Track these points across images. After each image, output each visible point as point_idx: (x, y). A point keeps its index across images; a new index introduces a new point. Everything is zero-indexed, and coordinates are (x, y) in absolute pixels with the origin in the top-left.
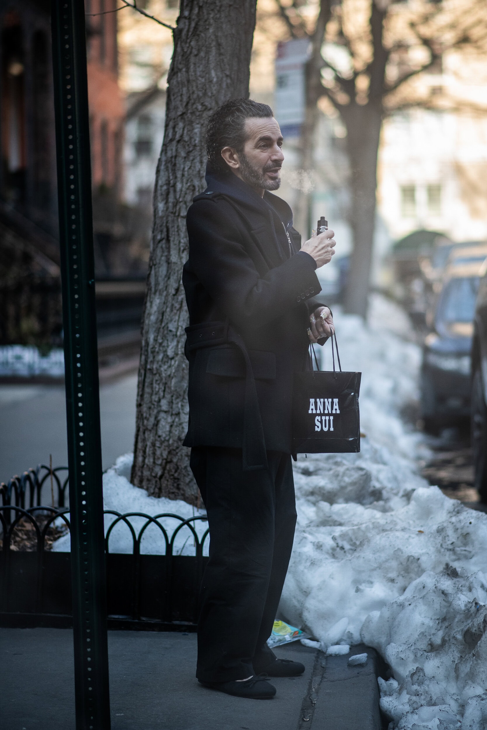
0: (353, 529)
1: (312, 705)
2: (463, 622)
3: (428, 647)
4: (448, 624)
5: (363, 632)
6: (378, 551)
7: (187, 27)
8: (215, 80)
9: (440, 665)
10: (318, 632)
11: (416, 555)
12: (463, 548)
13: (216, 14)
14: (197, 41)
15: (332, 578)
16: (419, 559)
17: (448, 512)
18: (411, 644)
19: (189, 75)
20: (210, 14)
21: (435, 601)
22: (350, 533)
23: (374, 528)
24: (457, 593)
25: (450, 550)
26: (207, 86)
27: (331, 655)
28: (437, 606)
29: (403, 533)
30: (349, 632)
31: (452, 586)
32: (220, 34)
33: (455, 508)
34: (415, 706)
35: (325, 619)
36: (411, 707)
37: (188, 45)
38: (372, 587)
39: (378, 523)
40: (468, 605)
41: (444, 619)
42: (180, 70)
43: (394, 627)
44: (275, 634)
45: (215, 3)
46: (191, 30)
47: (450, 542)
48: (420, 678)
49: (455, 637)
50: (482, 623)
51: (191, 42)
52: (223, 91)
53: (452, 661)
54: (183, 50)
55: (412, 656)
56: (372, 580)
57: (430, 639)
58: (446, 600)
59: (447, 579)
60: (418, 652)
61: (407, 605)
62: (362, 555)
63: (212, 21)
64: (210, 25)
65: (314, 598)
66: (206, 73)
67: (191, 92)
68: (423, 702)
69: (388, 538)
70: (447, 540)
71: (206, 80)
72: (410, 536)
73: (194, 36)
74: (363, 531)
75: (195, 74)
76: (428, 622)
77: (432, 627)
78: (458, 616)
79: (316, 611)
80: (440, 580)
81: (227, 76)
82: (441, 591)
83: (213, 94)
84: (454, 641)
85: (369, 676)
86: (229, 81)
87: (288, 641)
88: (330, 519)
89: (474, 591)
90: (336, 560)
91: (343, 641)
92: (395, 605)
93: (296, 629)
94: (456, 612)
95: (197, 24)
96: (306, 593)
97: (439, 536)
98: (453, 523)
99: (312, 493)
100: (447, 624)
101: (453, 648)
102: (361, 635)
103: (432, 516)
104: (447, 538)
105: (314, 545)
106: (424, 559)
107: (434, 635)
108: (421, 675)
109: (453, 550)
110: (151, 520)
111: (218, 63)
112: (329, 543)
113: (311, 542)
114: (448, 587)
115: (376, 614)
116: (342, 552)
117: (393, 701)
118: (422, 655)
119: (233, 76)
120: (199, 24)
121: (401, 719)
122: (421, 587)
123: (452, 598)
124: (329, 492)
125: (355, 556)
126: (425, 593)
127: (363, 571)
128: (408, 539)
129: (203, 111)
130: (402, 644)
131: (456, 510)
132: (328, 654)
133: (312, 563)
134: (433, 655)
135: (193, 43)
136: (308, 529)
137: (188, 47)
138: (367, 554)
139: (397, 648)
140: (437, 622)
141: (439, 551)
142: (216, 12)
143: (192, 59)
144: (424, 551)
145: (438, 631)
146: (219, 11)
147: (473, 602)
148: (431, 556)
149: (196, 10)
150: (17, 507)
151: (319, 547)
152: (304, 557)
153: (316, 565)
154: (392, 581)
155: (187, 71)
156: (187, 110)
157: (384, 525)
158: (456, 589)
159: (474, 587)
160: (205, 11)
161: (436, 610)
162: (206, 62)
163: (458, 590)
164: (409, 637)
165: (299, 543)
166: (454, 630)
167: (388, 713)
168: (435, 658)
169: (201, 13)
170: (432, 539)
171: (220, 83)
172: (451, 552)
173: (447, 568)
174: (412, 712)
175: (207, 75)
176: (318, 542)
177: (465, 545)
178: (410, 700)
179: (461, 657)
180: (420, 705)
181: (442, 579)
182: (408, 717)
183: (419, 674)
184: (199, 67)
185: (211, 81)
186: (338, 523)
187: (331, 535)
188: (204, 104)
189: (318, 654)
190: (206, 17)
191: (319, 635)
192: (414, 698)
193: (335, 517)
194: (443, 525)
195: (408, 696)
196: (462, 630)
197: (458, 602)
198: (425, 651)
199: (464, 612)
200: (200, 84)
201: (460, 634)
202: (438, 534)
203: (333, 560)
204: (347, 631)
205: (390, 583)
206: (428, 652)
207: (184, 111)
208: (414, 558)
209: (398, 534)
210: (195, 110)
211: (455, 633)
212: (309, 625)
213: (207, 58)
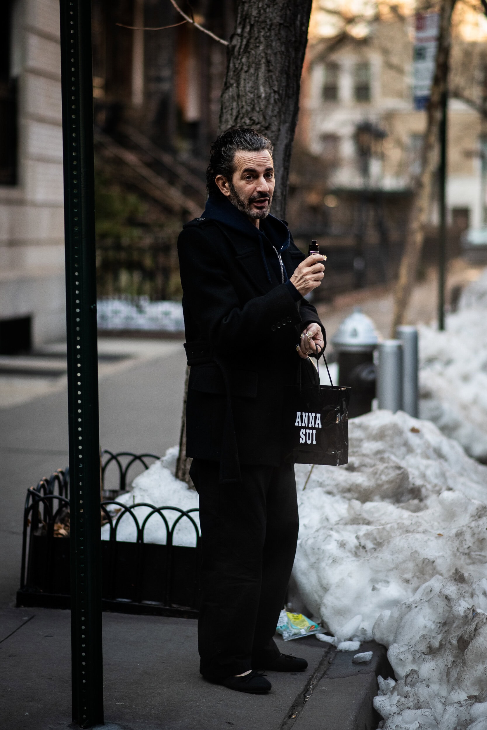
0: (378, 529)
1: (304, 703)
2: (460, 628)
3: (427, 650)
4: (448, 628)
5: (375, 630)
6: (396, 552)
7: (239, 44)
8: (263, 95)
9: (435, 668)
10: (334, 627)
11: (431, 558)
12: (479, 553)
13: (267, 33)
14: (248, 58)
15: (351, 577)
16: (434, 562)
17: (471, 515)
18: (412, 646)
19: (239, 90)
20: (261, 32)
21: (439, 605)
22: (375, 532)
23: (398, 528)
24: (459, 599)
25: (466, 554)
26: (256, 101)
27: (341, 651)
28: (440, 610)
29: (423, 535)
30: (363, 628)
31: (456, 592)
32: (269, 52)
33: (478, 512)
34: (402, 707)
35: (342, 615)
36: (398, 708)
37: (239, 62)
38: (388, 587)
39: (403, 523)
40: (467, 612)
41: (445, 624)
42: (231, 85)
43: (400, 628)
44: (293, 627)
45: (266, 22)
46: (243, 47)
47: (467, 546)
48: (414, 680)
49: (450, 642)
50: (473, 631)
51: (242, 58)
52: (271, 107)
53: (446, 665)
54: (234, 66)
55: (410, 658)
56: (389, 580)
57: (429, 642)
58: (448, 605)
59: (453, 584)
60: (417, 654)
61: (413, 607)
62: (380, 555)
63: (262, 39)
64: (260, 42)
65: (332, 595)
66: (255, 89)
67: (240, 106)
68: (411, 704)
69: (407, 540)
70: (464, 544)
71: (254, 95)
72: (428, 539)
73: (245, 53)
74: (388, 531)
75: (245, 90)
76: (431, 625)
77: (433, 630)
78: (456, 621)
79: (333, 607)
80: (446, 585)
81: (275, 92)
82: (444, 596)
83: (261, 109)
84: (450, 646)
85: (367, 675)
86: (277, 97)
87: (303, 635)
88: (360, 517)
89: (475, 598)
90: (357, 559)
91: (356, 637)
92: (404, 606)
93: (313, 623)
94: (455, 618)
95: (248, 42)
96: (326, 589)
97: (457, 540)
98: (471, 528)
99: (349, 490)
100: (446, 628)
101: (448, 652)
102: (373, 632)
103: (455, 519)
104: (464, 542)
105: (338, 543)
106: (439, 562)
107: (434, 638)
108: (414, 677)
109: (468, 555)
110: (184, 514)
111: (267, 79)
112: (353, 542)
113: (336, 540)
114: (452, 593)
115: (387, 613)
116: (364, 550)
117: (385, 701)
118: (419, 657)
119: (281, 92)
120: (250, 41)
121: (388, 719)
122: (429, 590)
123: (454, 604)
124: (365, 490)
125: (373, 556)
126: (431, 596)
127: (381, 571)
128: (426, 542)
129: (251, 125)
130: (404, 645)
131: (479, 514)
132: (339, 650)
133: (334, 561)
134: (429, 658)
135: (244, 60)
136: (336, 527)
137: (240, 63)
138: (385, 554)
139: (399, 649)
140: (439, 626)
141: (455, 555)
142: (267, 30)
143: (243, 75)
144: (441, 554)
145: (438, 634)
146: (269, 30)
147: (471, 608)
148: (446, 560)
149: (248, 29)
150: (61, 497)
151: (342, 545)
152: (327, 555)
153: (337, 563)
154: (408, 581)
155: (238, 87)
156: (236, 124)
157: (408, 526)
158: (459, 595)
159: (475, 594)
160: (256, 29)
161: (440, 613)
162: (255, 78)
163: (461, 596)
164: (411, 639)
165: (324, 541)
166: (452, 634)
167: (379, 712)
168: (431, 661)
169: (252, 31)
170: (450, 543)
171: (267, 99)
172: (466, 557)
173: (456, 573)
174: (398, 714)
175: (256, 91)
176: (342, 541)
177: (481, 549)
178: (398, 701)
179: (454, 661)
180: (407, 707)
181: (448, 584)
182: (394, 718)
183: (412, 676)
184: (248, 83)
185: (259, 97)
186: (367, 522)
187: (356, 533)
188: (252, 119)
189: (329, 649)
190: (256, 35)
191: (335, 630)
192: (403, 700)
193: (365, 516)
194: (462, 529)
195: (398, 697)
196: (458, 636)
197: (458, 608)
198: (423, 653)
199: (462, 618)
200: (249, 99)
201: (456, 639)
202: (456, 538)
203: (354, 559)
204: (361, 627)
205: (405, 584)
206: (426, 655)
207: (233, 124)
208: (429, 561)
209: (418, 536)
210: (244, 124)
211: (451, 638)
212: (326, 620)
213: (256, 74)
